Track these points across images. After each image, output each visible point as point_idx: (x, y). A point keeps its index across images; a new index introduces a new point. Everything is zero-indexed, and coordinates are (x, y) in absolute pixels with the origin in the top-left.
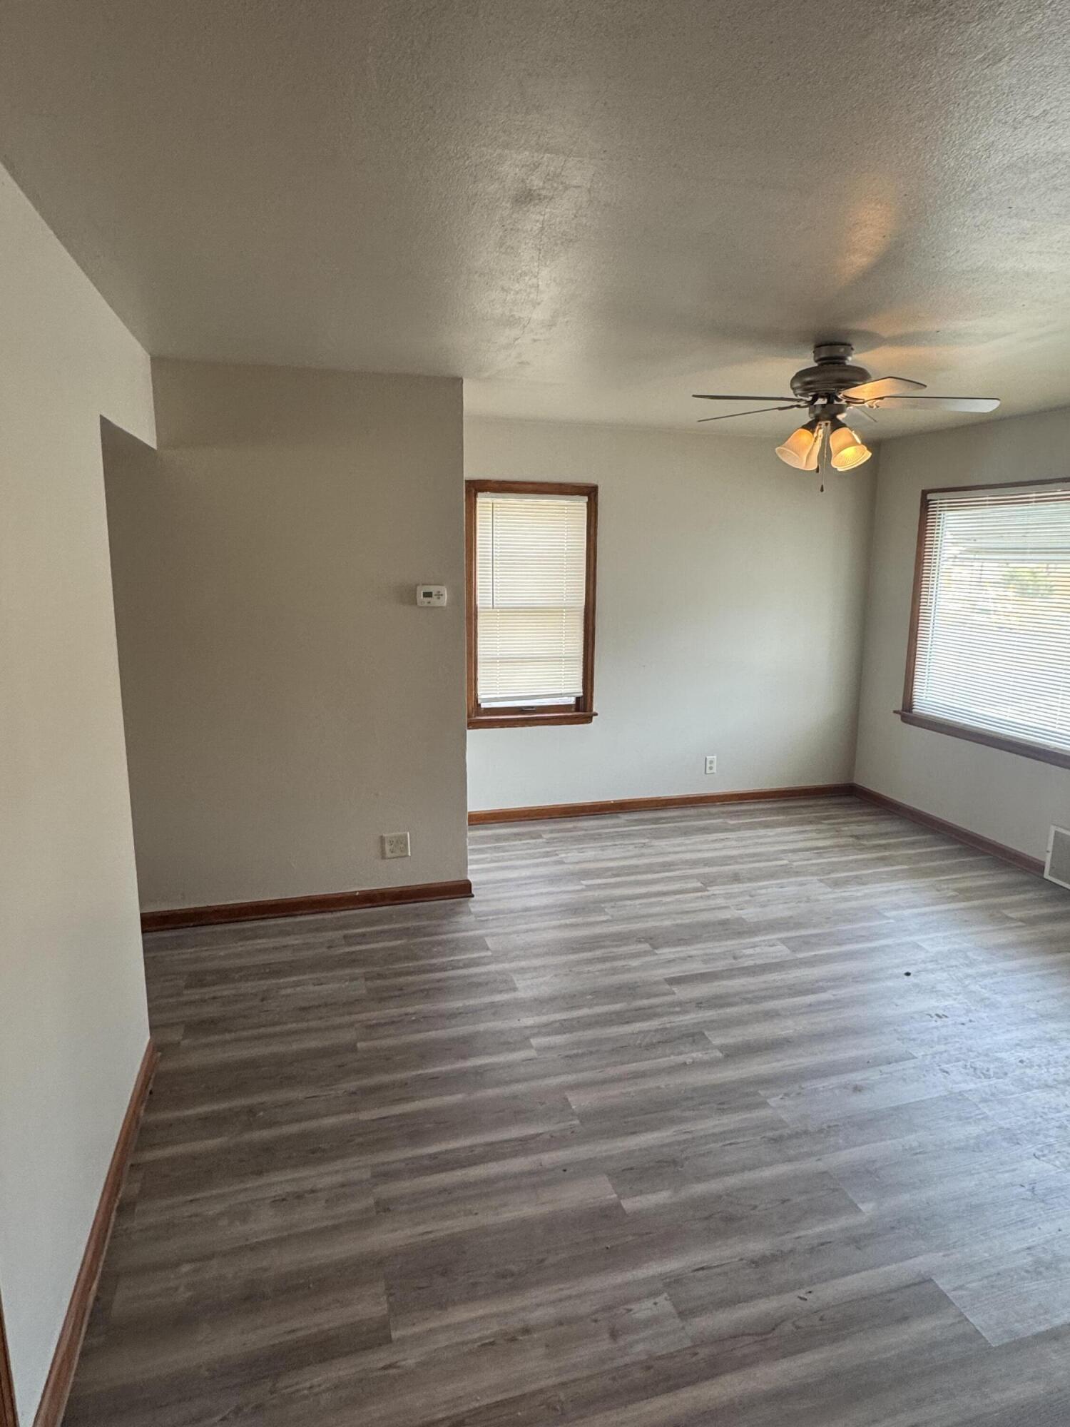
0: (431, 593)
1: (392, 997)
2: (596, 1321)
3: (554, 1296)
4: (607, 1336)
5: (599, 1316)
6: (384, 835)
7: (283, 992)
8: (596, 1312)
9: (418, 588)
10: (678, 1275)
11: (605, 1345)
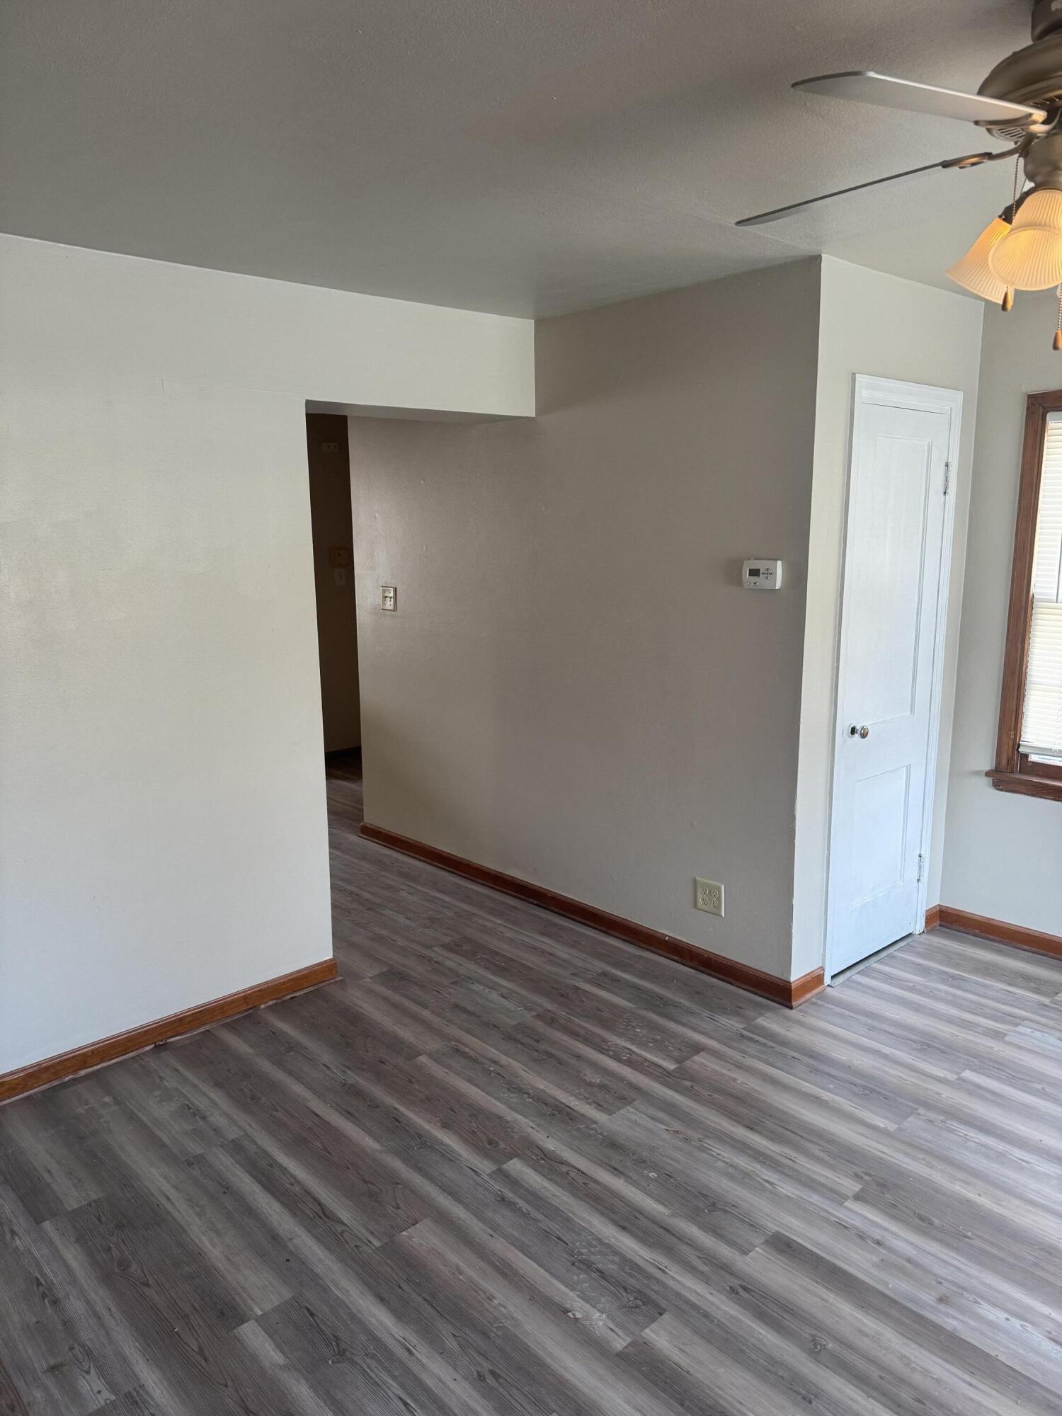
0: (759, 570)
1: (519, 1042)
2: (71, 1349)
3: (99, 1307)
4: (52, 1362)
5: (77, 1349)
6: (697, 878)
7: (476, 987)
8: (83, 1346)
9: (746, 563)
10: (145, 1402)
11: (40, 1364)
